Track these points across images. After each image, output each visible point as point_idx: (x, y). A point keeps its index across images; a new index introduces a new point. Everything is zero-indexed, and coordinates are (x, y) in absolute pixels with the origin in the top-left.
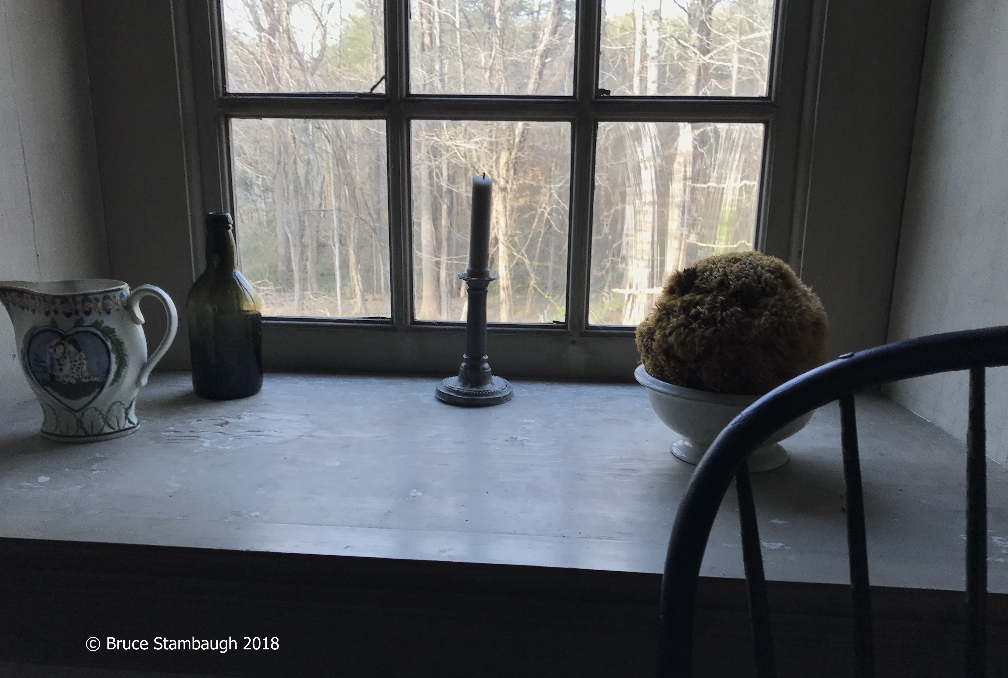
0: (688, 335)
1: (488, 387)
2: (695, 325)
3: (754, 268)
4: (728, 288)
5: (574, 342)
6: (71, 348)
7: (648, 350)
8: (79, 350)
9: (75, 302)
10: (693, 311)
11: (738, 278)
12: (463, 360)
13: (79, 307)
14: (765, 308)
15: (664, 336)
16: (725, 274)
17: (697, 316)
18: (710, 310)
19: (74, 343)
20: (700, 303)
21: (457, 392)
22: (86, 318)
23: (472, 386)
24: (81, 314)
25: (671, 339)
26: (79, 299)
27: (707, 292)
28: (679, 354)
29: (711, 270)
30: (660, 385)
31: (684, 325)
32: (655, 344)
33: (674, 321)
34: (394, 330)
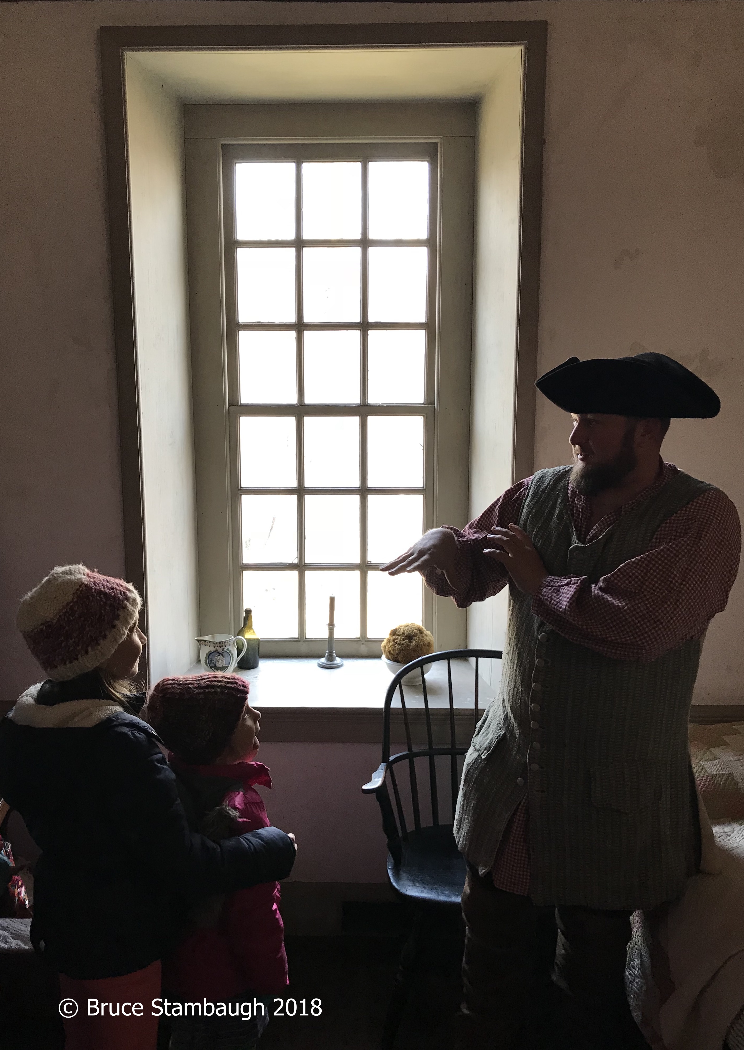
0: (394, 648)
1: (335, 662)
2: (396, 645)
3: (412, 628)
4: (405, 634)
5: (363, 644)
6: (222, 656)
7: (385, 651)
8: (224, 657)
9: (223, 643)
10: (395, 641)
11: (407, 632)
12: (326, 653)
13: (223, 645)
14: (414, 640)
15: (388, 648)
16: (404, 630)
17: (396, 643)
18: (400, 641)
19: (222, 655)
20: (397, 639)
21: (325, 664)
22: (225, 648)
23: (330, 662)
24: (224, 646)
25: (390, 649)
26: (223, 642)
27: (399, 635)
28: (392, 653)
29: (401, 629)
30: (388, 661)
31: (394, 645)
32: (386, 650)
33: (391, 644)
34: (300, 641)
